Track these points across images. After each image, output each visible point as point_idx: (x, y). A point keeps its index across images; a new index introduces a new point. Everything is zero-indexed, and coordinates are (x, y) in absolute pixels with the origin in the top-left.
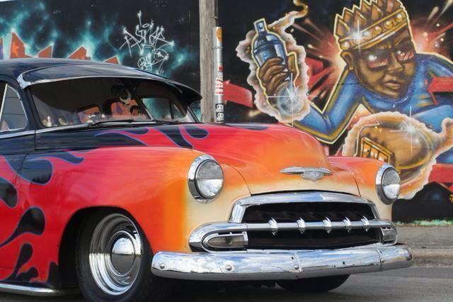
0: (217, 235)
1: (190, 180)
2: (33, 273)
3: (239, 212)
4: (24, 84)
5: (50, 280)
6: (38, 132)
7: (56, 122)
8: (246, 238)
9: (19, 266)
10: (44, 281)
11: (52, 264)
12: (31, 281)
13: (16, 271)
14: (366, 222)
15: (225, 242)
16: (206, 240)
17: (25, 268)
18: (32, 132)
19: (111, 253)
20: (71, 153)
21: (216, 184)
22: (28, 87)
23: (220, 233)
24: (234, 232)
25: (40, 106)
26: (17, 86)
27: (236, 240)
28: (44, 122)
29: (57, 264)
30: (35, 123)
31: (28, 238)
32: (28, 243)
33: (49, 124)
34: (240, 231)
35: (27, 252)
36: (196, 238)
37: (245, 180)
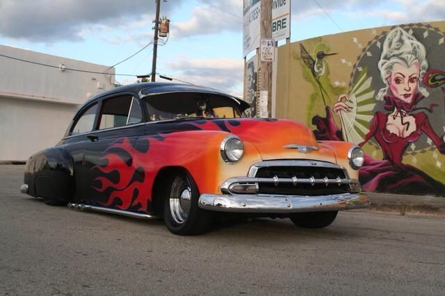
0: (238, 184)
1: (222, 151)
2: (139, 205)
3: (254, 170)
4: (142, 96)
5: (148, 209)
6: (147, 123)
7: (157, 118)
8: (257, 187)
10: (145, 210)
11: (148, 200)
12: (139, 210)
13: (132, 204)
14: (339, 180)
15: (243, 189)
16: (231, 187)
17: (136, 202)
18: (144, 124)
19: (180, 197)
20: (161, 135)
21: (238, 152)
22: (144, 98)
23: (240, 183)
24: (250, 183)
25: (150, 108)
26: (138, 97)
27: (250, 188)
28: (151, 118)
29: (151, 200)
30: (146, 118)
31: (136, 185)
32: (137, 187)
33: (154, 119)
34: (253, 183)
35: (136, 193)
36: (225, 186)
37: (259, 151)
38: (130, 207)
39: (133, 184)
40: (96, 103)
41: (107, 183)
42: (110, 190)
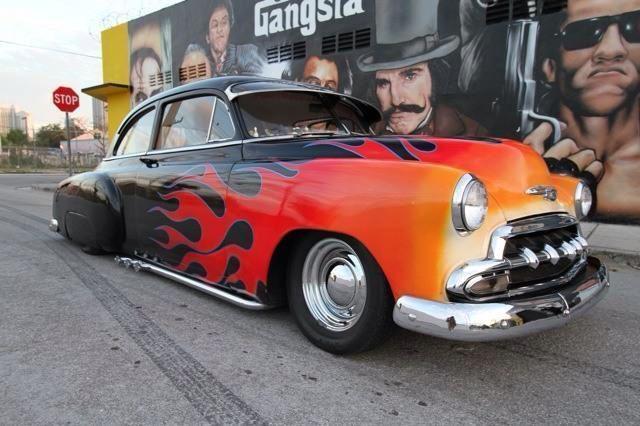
0: (481, 278)
2: (241, 285)
4: (231, 96)
5: (258, 296)
6: (245, 142)
7: (261, 133)
8: (509, 279)
9: (227, 275)
10: (254, 296)
11: (260, 283)
12: (238, 290)
13: (225, 279)
16: (469, 286)
18: (240, 142)
19: (326, 282)
20: (281, 163)
22: (235, 98)
23: (484, 275)
24: (497, 272)
25: (247, 117)
26: (224, 98)
27: (500, 283)
28: (251, 132)
29: (265, 283)
30: (243, 133)
31: (234, 251)
32: (236, 255)
33: (256, 135)
34: (502, 271)
35: (234, 265)
37: (498, 203)
38: (221, 283)
39: (227, 247)
40: (153, 108)
41: (177, 238)
42: (183, 250)
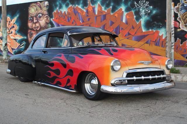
0: (119, 81)
1: (111, 66)
2: (70, 86)
3: (125, 75)
4: (69, 34)
5: (75, 89)
6: (72, 48)
8: (127, 81)
9: (67, 84)
10: (73, 89)
11: (75, 85)
12: (70, 88)
13: (66, 85)
14: (162, 76)
15: (121, 83)
16: (115, 83)
17: (68, 85)
18: (71, 48)
19: (90, 83)
21: (119, 67)
22: (70, 35)
23: (119, 80)
24: (123, 80)
25: (73, 40)
26: (67, 34)
27: (124, 83)
28: (74, 45)
29: (76, 85)
30: (72, 45)
31: (69, 77)
33: (76, 46)
34: (125, 80)
35: (69, 81)
36: (113, 82)
37: (127, 65)
38: (65, 86)
39: (67, 76)
40: (46, 34)
41: (53, 74)
42: (55, 78)
